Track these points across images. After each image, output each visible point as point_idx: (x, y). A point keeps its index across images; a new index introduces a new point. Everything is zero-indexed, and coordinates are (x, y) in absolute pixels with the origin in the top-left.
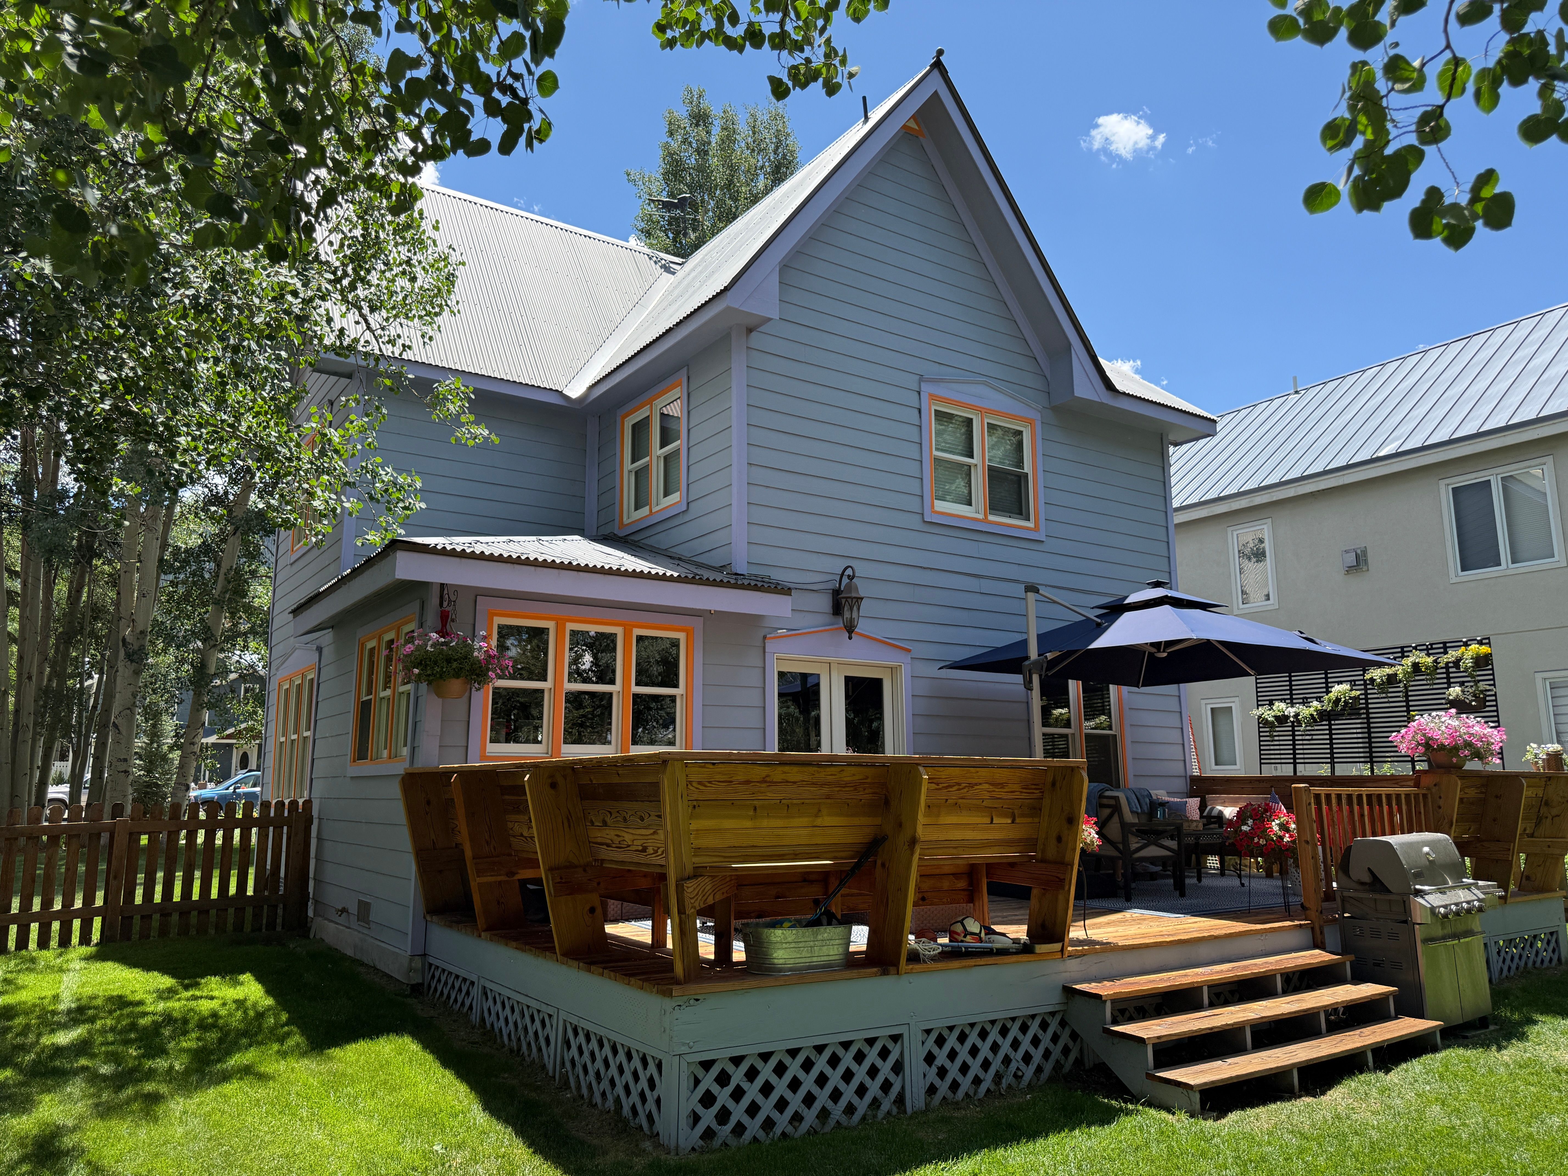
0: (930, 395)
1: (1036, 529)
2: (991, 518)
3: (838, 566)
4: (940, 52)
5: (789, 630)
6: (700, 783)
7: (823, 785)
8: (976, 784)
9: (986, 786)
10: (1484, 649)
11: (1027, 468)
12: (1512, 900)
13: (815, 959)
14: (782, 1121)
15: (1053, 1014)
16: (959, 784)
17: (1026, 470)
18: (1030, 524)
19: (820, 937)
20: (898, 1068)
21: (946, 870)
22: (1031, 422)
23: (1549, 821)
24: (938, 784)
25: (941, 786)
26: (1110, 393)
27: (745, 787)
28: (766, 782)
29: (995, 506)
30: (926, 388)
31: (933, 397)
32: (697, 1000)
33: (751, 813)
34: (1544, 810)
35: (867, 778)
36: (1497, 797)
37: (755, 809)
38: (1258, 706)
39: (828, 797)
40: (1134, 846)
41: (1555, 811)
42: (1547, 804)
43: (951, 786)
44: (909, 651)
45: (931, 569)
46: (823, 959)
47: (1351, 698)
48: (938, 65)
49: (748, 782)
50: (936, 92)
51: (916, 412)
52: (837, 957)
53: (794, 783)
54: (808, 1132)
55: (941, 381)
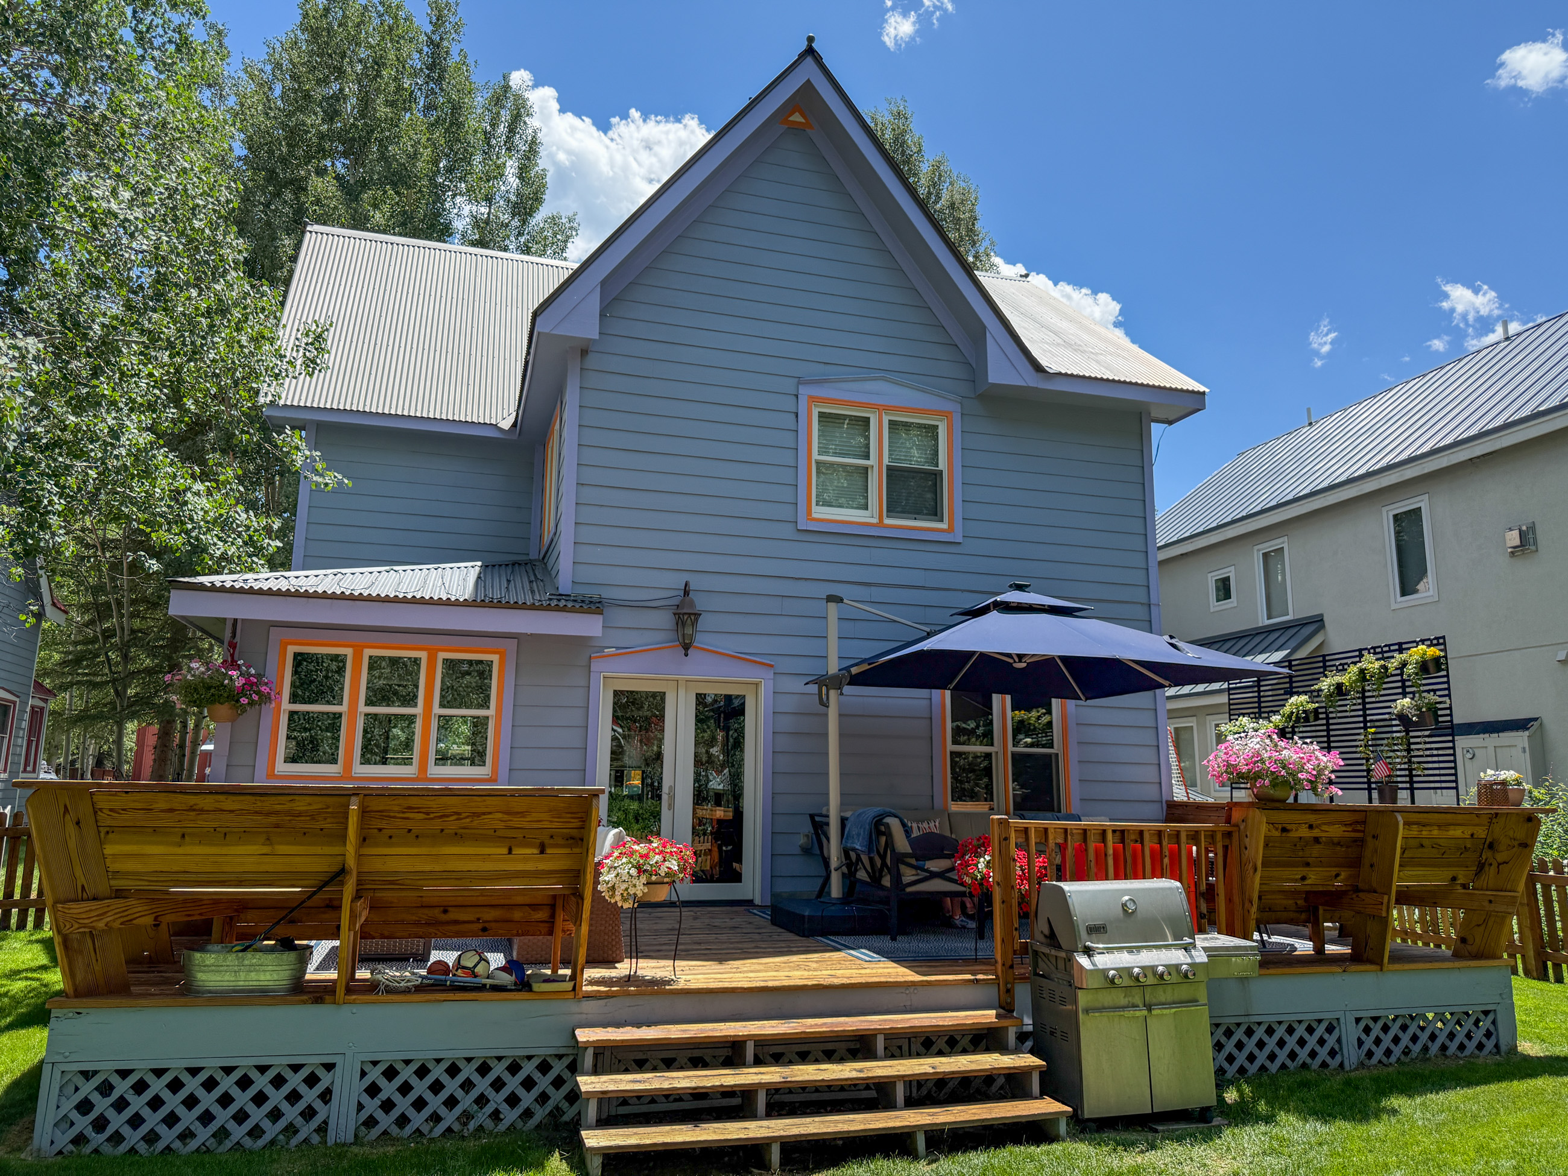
0: (810, 397)
1: (951, 529)
2: (888, 521)
3: (677, 581)
4: (811, 39)
5: (617, 648)
6: (111, 810)
7: (269, 814)
8: (484, 814)
9: (500, 815)
10: (1433, 652)
11: (943, 465)
12: (1392, 967)
13: (241, 983)
14: (168, 1136)
15: (560, 1057)
16: (458, 814)
17: (940, 467)
18: (944, 526)
19: (246, 962)
20: (326, 1096)
21: (520, 900)
22: (946, 415)
23: (1493, 869)
24: (428, 814)
25: (432, 816)
26: (1041, 375)
27: (171, 815)
28: (194, 810)
29: (894, 507)
30: (804, 391)
31: (813, 399)
32: (79, 1013)
33: (178, 839)
34: (1487, 854)
35: (328, 807)
36: (1374, 837)
37: (183, 836)
38: (1230, 720)
39: (277, 826)
40: (906, 879)
41: (1500, 857)
42: (1491, 846)
43: (447, 816)
44: (772, 666)
45: (806, 579)
46: (251, 983)
47: (1304, 712)
48: (810, 51)
49: (171, 810)
50: (808, 81)
51: (793, 416)
52: (284, 983)
53: (232, 811)
54: (198, 1150)
55: (826, 381)
